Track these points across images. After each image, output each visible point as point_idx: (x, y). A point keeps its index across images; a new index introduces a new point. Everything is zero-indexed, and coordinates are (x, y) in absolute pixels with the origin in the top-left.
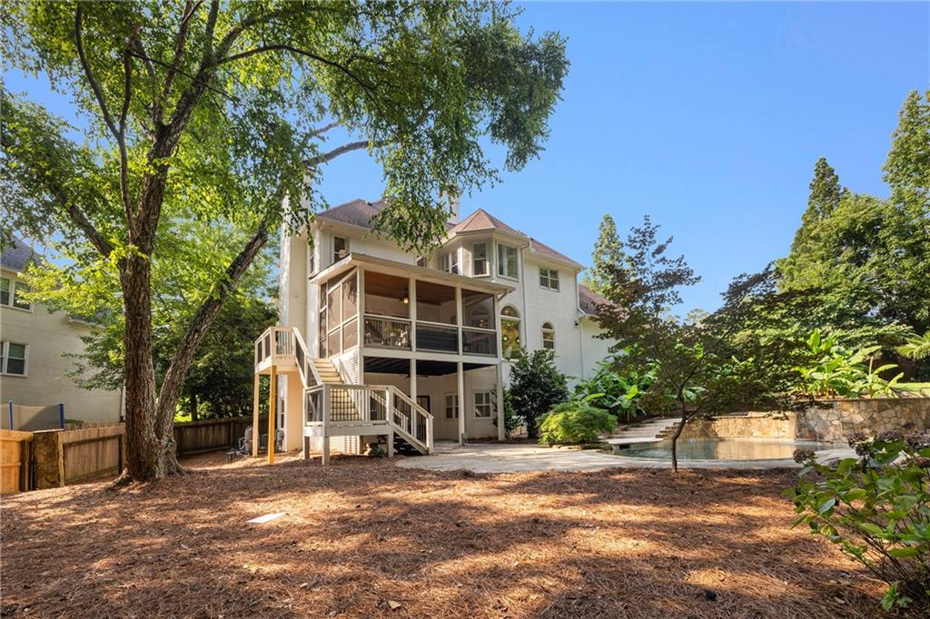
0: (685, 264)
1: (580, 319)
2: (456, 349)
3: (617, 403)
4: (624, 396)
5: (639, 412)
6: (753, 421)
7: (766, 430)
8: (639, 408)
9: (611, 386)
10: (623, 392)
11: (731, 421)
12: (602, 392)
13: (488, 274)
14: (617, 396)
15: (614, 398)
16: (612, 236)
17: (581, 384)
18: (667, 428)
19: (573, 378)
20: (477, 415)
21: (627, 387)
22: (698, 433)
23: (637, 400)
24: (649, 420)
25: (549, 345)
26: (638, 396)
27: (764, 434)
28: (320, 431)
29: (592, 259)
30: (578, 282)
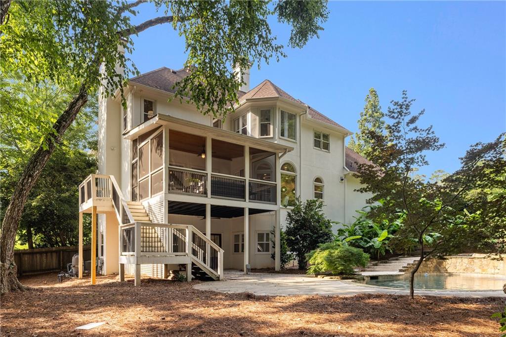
0: (433, 132)
1: (345, 175)
2: (243, 197)
3: (370, 244)
4: (376, 238)
5: (387, 251)
6: (476, 260)
7: (485, 268)
8: (387, 248)
9: (367, 230)
10: (376, 235)
11: (459, 260)
12: (359, 235)
13: (271, 136)
14: (371, 238)
15: (369, 240)
16: (375, 107)
17: (343, 228)
18: (408, 264)
19: (337, 224)
20: (259, 251)
21: (379, 231)
22: (432, 269)
23: (387, 242)
24: (394, 258)
25: (319, 196)
26: (388, 239)
27: (483, 270)
28: (133, 260)
29: (359, 125)
30: (345, 145)
